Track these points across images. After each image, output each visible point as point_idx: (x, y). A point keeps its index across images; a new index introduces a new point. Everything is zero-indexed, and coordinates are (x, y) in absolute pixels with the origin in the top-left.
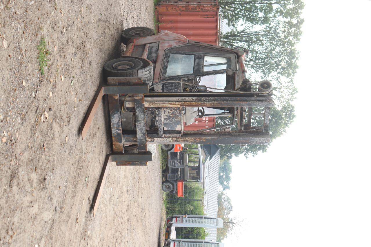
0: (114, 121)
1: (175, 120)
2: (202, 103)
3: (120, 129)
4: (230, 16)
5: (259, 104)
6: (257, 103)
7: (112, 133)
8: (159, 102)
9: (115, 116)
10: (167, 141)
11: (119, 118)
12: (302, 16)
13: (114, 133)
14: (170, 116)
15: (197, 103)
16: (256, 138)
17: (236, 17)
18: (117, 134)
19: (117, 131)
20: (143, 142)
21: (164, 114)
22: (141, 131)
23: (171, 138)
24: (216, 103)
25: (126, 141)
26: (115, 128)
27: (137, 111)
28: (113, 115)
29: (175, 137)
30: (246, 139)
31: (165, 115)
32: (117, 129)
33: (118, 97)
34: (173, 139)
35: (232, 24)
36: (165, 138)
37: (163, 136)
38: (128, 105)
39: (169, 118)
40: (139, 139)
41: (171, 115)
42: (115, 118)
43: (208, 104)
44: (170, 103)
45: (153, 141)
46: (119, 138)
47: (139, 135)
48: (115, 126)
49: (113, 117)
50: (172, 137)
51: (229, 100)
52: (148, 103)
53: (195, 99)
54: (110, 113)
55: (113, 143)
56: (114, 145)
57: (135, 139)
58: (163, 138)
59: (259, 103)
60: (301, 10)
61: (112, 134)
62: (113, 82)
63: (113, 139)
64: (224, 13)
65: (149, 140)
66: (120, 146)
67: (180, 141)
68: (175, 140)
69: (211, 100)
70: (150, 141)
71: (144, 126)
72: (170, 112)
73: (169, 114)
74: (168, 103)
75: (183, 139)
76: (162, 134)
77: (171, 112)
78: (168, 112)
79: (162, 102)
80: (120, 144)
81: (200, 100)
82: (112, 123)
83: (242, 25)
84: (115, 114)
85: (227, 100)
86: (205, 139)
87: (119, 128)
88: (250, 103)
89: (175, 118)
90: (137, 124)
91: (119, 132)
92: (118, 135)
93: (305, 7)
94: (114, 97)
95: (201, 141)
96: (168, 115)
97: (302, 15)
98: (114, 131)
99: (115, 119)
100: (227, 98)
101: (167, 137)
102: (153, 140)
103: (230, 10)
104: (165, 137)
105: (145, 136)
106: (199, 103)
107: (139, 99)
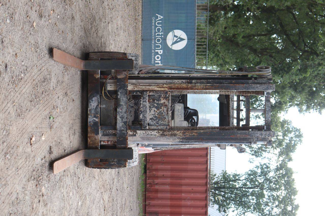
0: (92, 106)
1: (162, 122)
2: (193, 86)
3: (98, 117)
4: (220, 202)
5: (257, 87)
6: (256, 86)
7: (89, 121)
8: (145, 84)
9: (93, 99)
10: (151, 135)
11: (98, 102)
12: (296, 203)
13: (90, 122)
14: (156, 117)
15: (187, 85)
16: (256, 132)
17: (226, 202)
18: (93, 123)
19: (94, 119)
20: (124, 134)
21: (150, 112)
22: (122, 119)
23: (156, 131)
24: (209, 86)
25: (104, 135)
26: (93, 115)
27: (119, 93)
28: (92, 98)
29: (161, 130)
30: (245, 133)
31: (150, 114)
32: (95, 117)
33: (100, 76)
34: (159, 132)
35: (223, 209)
36: (149, 131)
37: (148, 128)
38: (110, 87)
39: (155, 119)
40: (119, 129)
41: (157, 114)
42: (93, 101)
43: (199, 87)
44: (156, 86)
45: (135, 135)
46: (96, 128)
47: (120, 124)
48: (93, 112)
49: (91, 101)
50: (158, 130)
51: (224, 84)
52: (132, 86)
53: (184, 82)
54: (89, 95)
55: (88, 136)
56: (89, 139)
57: (114, 132)
58: (147, 131)
59: (258, 85)
60: (294, 196)
61: (88, 123)
62: (95, 58)
63: (89, 129)
64: (214, 197)
65: (131, 133)
66: (96, 139)
67: (166, 135)
68: (161, 133)
69: (203, 83)
70: (132, 135)
71: (125, 113)
72: (156, 111)
73: (155, 113)
74: (155, 86)
75: (170, 133)
76: (146, 124)
77: (158, 111)
78: (154, 111)
79: (148, 85)
80: (96, 136)
81: (191, 83)
82: (89, 109)
83: (233, 211)
84: (94, 97)
85: (221, 83)
86: (196, 133)
87: (97, 115)
88: (247, 85)
89: (162, 120)
90: (118, 110)
91: (97, 120)
92: (95, 123)
93: (298, 193)
94: (95, 75)
95: (191, 136)
96: (154, 115)
97: (295, 201)
98: (91, 119)
99: (93, 104)
100: (222, 81)
101: (151, 130)
102: (135, 133)
103: (220, 195)
104: (149, 129)
105: (126, 125)
106: (190, 85)
107: (123, 78)
